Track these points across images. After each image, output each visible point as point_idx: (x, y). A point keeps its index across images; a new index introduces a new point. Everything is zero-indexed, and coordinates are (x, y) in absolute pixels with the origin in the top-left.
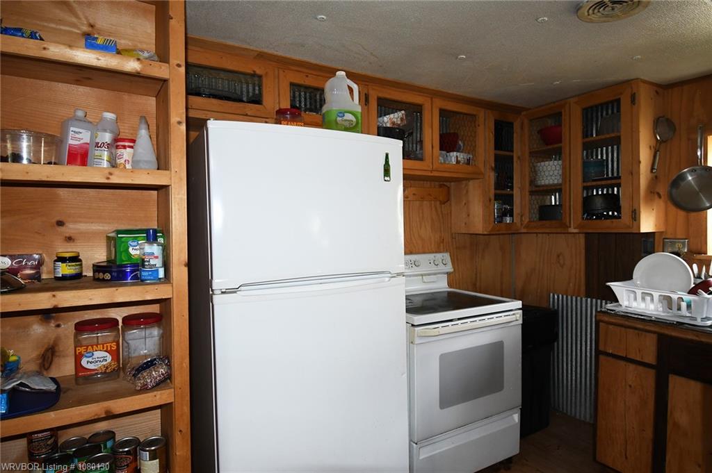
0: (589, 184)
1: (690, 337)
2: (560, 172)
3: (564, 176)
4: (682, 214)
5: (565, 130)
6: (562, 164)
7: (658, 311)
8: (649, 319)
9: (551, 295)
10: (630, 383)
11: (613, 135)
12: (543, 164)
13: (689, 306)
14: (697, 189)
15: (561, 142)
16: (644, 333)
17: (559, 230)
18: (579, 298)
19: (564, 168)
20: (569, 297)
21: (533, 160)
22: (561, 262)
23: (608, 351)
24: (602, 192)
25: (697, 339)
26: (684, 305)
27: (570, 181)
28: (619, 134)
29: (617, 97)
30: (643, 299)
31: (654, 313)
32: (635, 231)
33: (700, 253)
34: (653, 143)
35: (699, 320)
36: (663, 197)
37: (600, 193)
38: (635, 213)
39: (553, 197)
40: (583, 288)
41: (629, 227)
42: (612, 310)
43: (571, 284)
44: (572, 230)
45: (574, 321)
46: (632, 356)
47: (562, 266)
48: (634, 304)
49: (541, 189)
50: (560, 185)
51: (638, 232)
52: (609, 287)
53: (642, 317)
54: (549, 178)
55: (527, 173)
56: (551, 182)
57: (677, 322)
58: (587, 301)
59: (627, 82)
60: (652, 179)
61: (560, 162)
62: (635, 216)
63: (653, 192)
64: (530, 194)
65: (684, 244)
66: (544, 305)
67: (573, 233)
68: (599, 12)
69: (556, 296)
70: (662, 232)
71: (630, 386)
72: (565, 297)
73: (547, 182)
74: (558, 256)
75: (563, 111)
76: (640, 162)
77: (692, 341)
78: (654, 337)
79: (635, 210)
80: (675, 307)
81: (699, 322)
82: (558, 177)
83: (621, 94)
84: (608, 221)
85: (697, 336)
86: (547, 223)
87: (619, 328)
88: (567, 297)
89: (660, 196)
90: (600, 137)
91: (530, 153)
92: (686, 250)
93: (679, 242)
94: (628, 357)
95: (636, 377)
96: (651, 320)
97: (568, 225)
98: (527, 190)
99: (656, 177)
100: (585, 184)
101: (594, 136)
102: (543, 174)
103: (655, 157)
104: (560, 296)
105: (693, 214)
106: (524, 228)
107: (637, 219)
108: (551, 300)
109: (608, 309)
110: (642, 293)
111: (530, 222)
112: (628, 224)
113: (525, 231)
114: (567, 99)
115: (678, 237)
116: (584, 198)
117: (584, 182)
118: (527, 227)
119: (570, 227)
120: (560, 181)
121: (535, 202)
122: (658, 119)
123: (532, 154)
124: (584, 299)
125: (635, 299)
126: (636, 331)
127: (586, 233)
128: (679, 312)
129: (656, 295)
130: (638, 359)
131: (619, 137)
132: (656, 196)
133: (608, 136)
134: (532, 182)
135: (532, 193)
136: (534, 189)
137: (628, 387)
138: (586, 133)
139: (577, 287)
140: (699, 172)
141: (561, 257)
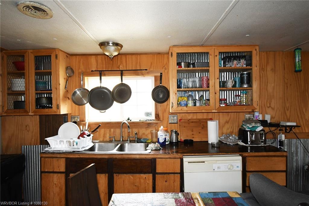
0: (38, 92)
1: (77, 156)
2: (24, 85)
3: (26, 87)
4: (77, 106)
5: (26, 65)
6: (25, 81)
7: (66, 148)
8: (62, 152)
9: (23, 146)
10: (55, 183)
11: (48, 71)
12: (15, 80)
13: (77, 144)
14: (81, 97)
15: (24, 70)
16: (60, 159)
17: (24, 114)
18: (37, 146)
19: (26, 83)
20: (32, 146)
21: (9, 77)
22: (28, 129)
23: (45, 171)
24: (46, 95)
25: (79, 157)
26: (75, 144)
27: (29, 90)
28: (51, 71)
29: (50, 54)
30: (60, 143)
31: (65, 149)
32: (58, 114)
33: (83, 121)
34: (66, 77)
35: (80, 148)
36: (70, 99)
37: (45, 96)
38: (58, 106)
39: (23, 97)
40: (39, 141)
41: (56, 112)
42: (47, 151)
43: (33, 140)
44: (30, 114)
45: (35, 157)
46: (55, 170)
47: (28, 131)
48: (57, 146)
49: (14, 92)
50: (24, 91)
51: (59, 114)
52: (46, 140)
53: (60, 152)
54: (18, 87)
55: (6, 84)
56: (20, 90)
57: (73, 151)
58: (40, 146)
59: (54, 49)
60: (66, 92)
61: (24, 80)
62: (58, 107)
63: (66, 97)
64: (8, 95)
65: (78, 118)
66: (19, 153)
67: (31, 115)
68: (29, 11)
69: (25, 147)
70: (70, 114)
71: (55, 184)
72: (30, 146)
73: (17, 89)
74: (26, 126)
75: (25, 55)
76: (60, 84)
77: (77, 158)
78: (64, 159)
79: (58, 105)
80: (72, 145)
81: (80, 150)
82: (23, 88)
83: (51, 53)
84: (47, 109)
85: (79, 156)
86: (18, 110)
87: (50, 159)
88: (31, 146)
89: (69, 99)
90: (44, 71)
91: (8, 73)
92: (79, 120)
93: (76, 117)
94: (54, 171)
95: (57, 179)
96: (63, 153)
97: (28, 111)
98: (6, 93)
99: (67, 91)
100: (37, 92)
101: (42, 69)
102: (15, 85)
103: (66, 82)
104: (28, 146)
105: (80, 106)
106: (5, 113)
107: (59, 109)
108: (23, 149)
109: (46, 151)
110: (60, 141)
111: (8, 109)
112: (55, 111)
113: (5, 114)
114: (27, 49)
115: (76, 115)
116: (36, 99)
117: (36, 90)
118: (6, 112)
119: (30, 112)
120: (24, 89)
121: (11, 99)
122: (67, 67)
123: (9, 73)
124: (39, 146)
125: (57, 144)
126: (57, 159)
127: (39, 115)
128: (73, 147)
129: (65, 141)
130: (58, 171)
131: (51, 72)
132: (67, 99)
133: (46, 71)
134: (9, 89)
135: (9, 94)
136: (10, 92)
137: (54, 185)
138: (37, 68)
139: (36, 141)
140: (82, 90)
141: (27, 127)
